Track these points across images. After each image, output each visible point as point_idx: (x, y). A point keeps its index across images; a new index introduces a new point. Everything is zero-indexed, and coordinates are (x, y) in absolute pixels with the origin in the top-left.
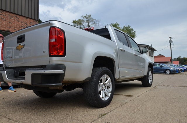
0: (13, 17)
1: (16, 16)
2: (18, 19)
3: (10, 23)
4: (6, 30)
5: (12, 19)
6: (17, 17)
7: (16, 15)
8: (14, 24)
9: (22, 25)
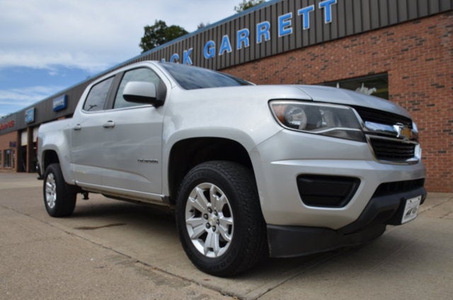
0: (380, 37)
1: (387, 32)
2: (392, 36)
3: (374, 54)
4: (367, 73)
5: (378, 42)
6: (389, 33)
7: (386, 30)
8: (383, 52)
9: (405, 44)
